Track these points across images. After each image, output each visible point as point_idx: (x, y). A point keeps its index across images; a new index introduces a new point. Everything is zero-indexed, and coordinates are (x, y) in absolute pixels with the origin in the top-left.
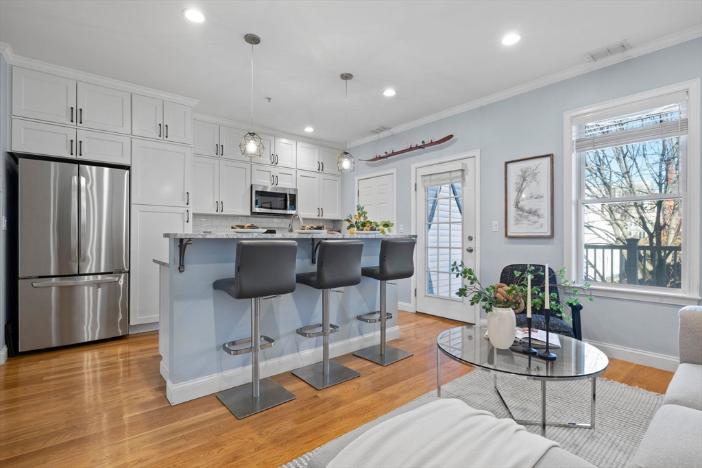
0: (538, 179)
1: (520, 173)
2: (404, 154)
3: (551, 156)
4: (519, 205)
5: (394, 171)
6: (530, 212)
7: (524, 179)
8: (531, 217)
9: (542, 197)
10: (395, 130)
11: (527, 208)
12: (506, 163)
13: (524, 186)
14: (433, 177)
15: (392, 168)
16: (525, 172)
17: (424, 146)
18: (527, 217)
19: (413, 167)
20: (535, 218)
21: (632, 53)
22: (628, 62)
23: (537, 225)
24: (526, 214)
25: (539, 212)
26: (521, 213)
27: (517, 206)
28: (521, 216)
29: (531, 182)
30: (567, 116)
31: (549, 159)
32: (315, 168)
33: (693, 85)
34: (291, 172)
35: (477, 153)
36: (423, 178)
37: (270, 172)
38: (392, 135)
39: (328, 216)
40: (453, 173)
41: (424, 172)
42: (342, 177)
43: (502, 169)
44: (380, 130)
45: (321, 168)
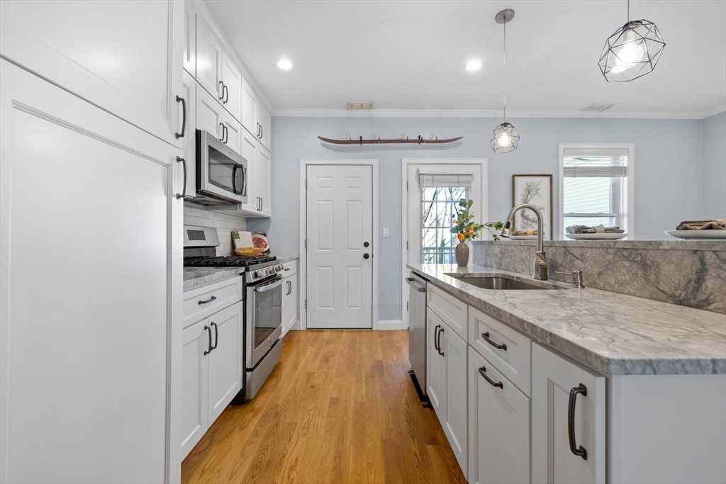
0: (540, 194)
1: (526, 187)
2: (405, 144)
3: (551, 176)
4: (525, 214)
5: (375, 162)
6: (533, 221)
7: (529, 192)
8: (534, 225)
9: (543, 209)
10: (376, 113)
11: (531, 217)
12: (514, 176)
13: (529, 198)
14: (435, 177)
15: (373, 158)
16: (530, 186)
17: (420, 141)
18: (531, 225)
19: (404, 162)
24: (530, 222)
26: (526, 221)
27: (523, 215)
28: (526, 223)
29: (534, 195)
30: (562, 146)
31: (549, 178)
32: (255, 131)
33: (631, 146)
34: (237, 126)
35: (484, 162)
36: (421, 177)
37: (217, 114)
38: (370, 118)
39: (264, 213)
40: (462, 178)
41: (423, 170)
42: (272, 154)
43: (510, 181)
44: (362, 106)
45: (260, 135)
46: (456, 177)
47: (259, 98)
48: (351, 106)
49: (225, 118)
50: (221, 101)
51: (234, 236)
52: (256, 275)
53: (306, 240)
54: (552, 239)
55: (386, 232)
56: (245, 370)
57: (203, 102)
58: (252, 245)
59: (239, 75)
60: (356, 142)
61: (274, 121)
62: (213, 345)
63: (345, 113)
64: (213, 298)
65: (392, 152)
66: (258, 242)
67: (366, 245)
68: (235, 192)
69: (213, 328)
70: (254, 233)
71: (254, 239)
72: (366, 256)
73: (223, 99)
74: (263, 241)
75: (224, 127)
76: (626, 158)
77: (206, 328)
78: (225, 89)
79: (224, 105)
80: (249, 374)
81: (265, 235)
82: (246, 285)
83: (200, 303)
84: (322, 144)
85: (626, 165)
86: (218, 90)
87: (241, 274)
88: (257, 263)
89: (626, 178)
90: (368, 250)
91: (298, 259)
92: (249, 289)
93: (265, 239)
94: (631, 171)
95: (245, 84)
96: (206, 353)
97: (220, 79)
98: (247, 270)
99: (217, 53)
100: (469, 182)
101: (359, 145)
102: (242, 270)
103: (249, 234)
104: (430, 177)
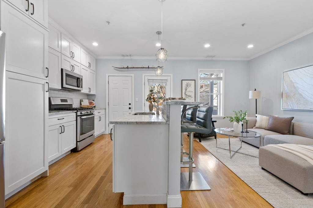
0: (191, 86)
1: (186, 84)
3: (195, 80)
5: (133, 75)
6: (189, 96)
7: (187, 86)
8: (189, 98)
9: (192, 92)
10: (133, 58)
11: (188, 95)
12: (182, 80)
13: (187, 88)
14: (154, 80)
16: (188, 84)
18: (188, 97)
19: (143, 75)
20: (190, 98)
21: (214, 59)
22: (212, 60)
23: (191, 100)
25: (192, 96)
27: (185, 94)
28: (186, 97)
29: (189, 87)
30: (199, 70)
31: (194, 81)
32: (87, 65)
33: (223, 70)
34: (79, 65)
35: (172, 75)
36: (149, 80)
37: (70, 62)
38: (131, 59)
39: (92, 93)
40: (163, 81)
41: (150, 78)
42: (96, 73)
43: (181, 82)
44: (127, 56)
45: (90, 66)
46: (161, 81)
47: (89, 53)
48: (123, 56)
49: (73, 63)
50: (72, 58)
51: (81, 101)
52: (81, 113)
53: (108, 103)
54: (195, 101)
55: (137, 100)
56: (77, 142)
57: (64, 59)
58: (88, 104)
59: (79, 48)
60: (126, 68)
61: (97, 61)
62: (63, 131)
63: (122, 58)
64: (63, 118)
65: (139, 72)
66: (91, 103)
67: (130, 104)
68: (78, 87)
69: (63, 127)
70: (89, 100)
71: (89, 102)
72: (130, 108)
73: (72, 57)
74: (93, 103)
75: (73, 66)
76: (222, 74)
77: (60, 126)
78: (73, 54)
79: (73, 59)
80: (78, 143)
81: (94, 101)
82: (77, 116)
83: (58, 119)
84: (114, 69)
85: (222, 76)
86: (70, 54)
87: (75, 112)
88: (83, 109)
89: (222, 81)
90: (130, 106)
91: (105, 109)
92: (78, 118)
93: (94, 102)
94: (223, 79)
95: (82, 50)
96: (60, 133)
97: (71, 51)
98: (77, 111)
99: (70, 43)
100: (166, 82)
101: (127, 69)
102: (76, 111)
103: (87, 100)
104: (152, 80)
